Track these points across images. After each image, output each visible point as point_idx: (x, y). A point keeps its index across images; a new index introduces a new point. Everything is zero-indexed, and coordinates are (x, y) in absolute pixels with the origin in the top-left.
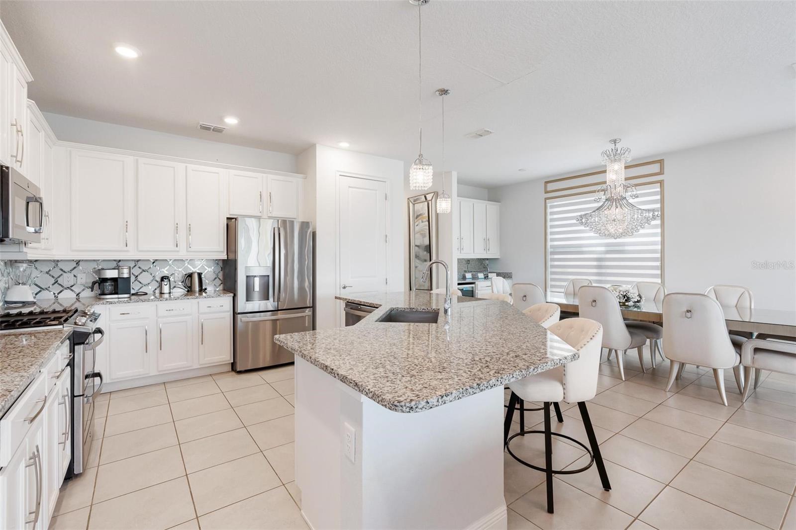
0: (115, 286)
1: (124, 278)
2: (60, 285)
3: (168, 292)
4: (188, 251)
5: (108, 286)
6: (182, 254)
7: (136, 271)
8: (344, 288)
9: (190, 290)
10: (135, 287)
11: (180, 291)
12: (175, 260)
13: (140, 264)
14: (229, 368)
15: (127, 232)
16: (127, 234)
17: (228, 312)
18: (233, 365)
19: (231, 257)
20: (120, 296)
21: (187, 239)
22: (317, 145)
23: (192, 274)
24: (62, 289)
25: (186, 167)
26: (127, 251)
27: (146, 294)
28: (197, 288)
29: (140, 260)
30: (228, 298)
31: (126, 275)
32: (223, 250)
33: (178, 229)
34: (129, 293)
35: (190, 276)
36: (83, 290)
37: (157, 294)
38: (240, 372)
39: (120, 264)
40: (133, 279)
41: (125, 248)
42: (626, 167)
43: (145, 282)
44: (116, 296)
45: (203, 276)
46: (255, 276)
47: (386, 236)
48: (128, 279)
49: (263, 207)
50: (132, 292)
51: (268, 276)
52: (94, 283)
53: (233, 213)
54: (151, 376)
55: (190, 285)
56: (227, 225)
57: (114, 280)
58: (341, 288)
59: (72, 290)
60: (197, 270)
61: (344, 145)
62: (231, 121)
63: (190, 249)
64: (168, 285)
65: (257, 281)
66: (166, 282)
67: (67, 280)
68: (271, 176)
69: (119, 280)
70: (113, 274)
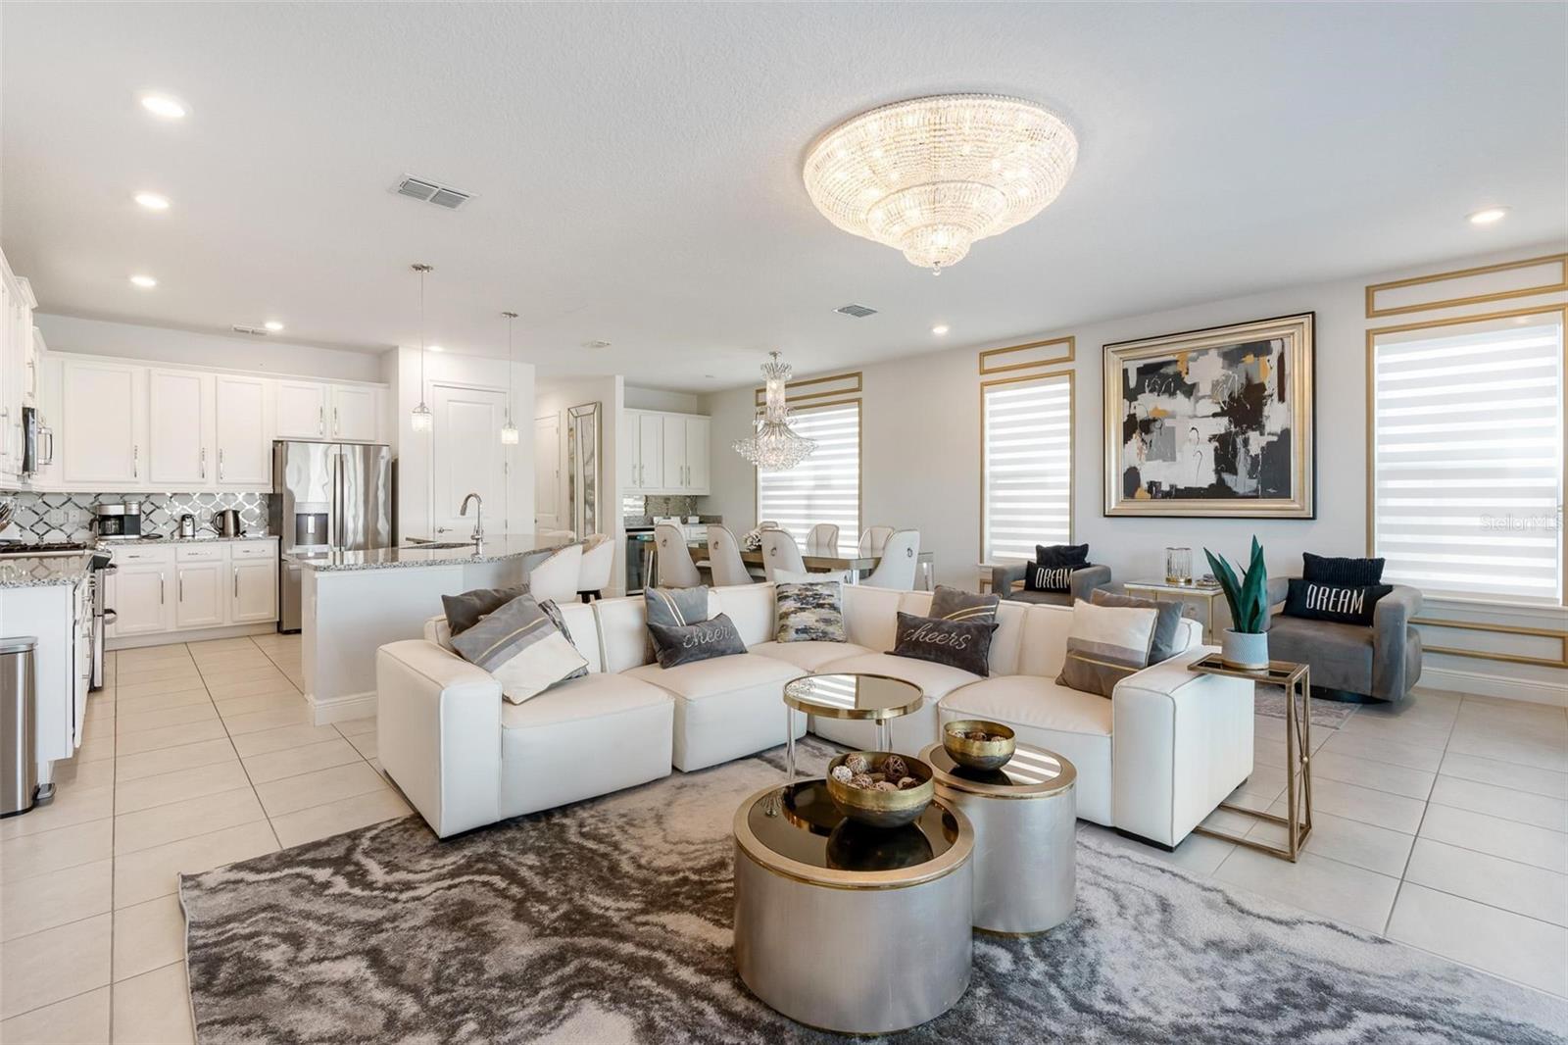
0: (119, 525)
1: (131, 515)
2: (45, 523)
3: (191, 534)
4: (218, 483)
5: (112, 525)
6: (210, 486)
7: (147, 508)
8: (440, 531)
9: (222, 532)
10: (146, 528)
11: (208, 532)
12: (201, 494)
13: (152, 499)
14: (275, 628)
15: (136, 458)
16: (137, 461)
17: (271, 558)
18: (279, 624)
19: (278, 491)
20: (128, 537)
21: (218, 467)
22: (400, 349)
23: (224, 512)
24: (48, 528)
25: (216, 377)
26: (137, 483)
27: (161, 536)
28: (232, 530)
29: (152, 494)
30: (273, 542)
31: (135, 512)
32: (267, 481)
33: (205, 454)
34: (139, 533)
35: (223, 514)
36: (77, 530)
37: (176, 537)
38: (288, 633)
39: (126, 498)
40: (143, 517)
41: (134, 479)
42: (787, 386)
43: (161, 522)
44: (122, 537)
45: (240, 516)
46: (309, 515)
47: (506, 464)
48: (138, 516)
49: (325, 426)
50: (143, 533)
51: (327, 515)
52: (92, 521)
53: (283, 433)
54: (167, 633)
55: (221, 526)
56: (274, 450)
57: (120, 518)
58: (437, 533)
59: (62, 530)
60: (232, 507)
61: (436, 348)
62: (274, 326)
63: (221, 481)
64: (191, 526)
65: (311, 521)
66: (188, 521)
67: (54, 517)
68: (335, 387)
69: (125, 518)
70: (118, 510)
